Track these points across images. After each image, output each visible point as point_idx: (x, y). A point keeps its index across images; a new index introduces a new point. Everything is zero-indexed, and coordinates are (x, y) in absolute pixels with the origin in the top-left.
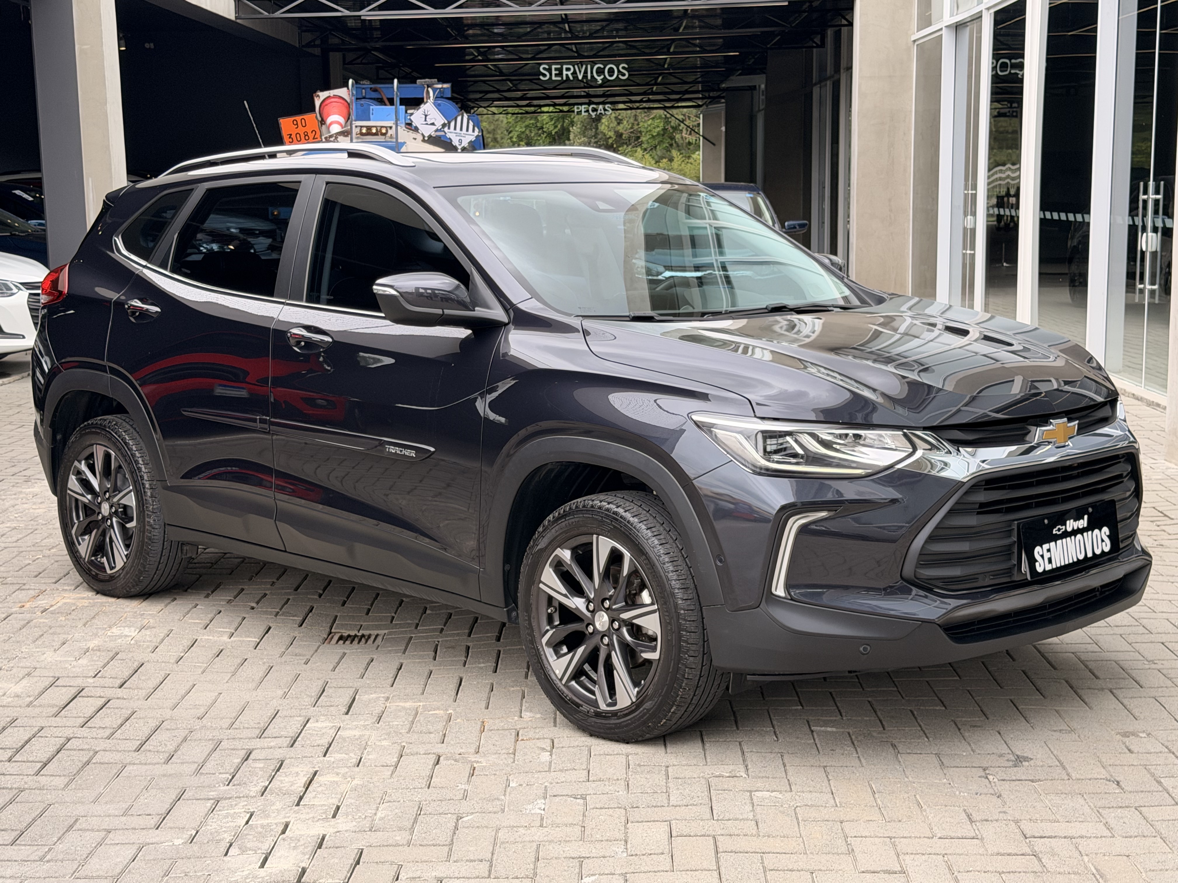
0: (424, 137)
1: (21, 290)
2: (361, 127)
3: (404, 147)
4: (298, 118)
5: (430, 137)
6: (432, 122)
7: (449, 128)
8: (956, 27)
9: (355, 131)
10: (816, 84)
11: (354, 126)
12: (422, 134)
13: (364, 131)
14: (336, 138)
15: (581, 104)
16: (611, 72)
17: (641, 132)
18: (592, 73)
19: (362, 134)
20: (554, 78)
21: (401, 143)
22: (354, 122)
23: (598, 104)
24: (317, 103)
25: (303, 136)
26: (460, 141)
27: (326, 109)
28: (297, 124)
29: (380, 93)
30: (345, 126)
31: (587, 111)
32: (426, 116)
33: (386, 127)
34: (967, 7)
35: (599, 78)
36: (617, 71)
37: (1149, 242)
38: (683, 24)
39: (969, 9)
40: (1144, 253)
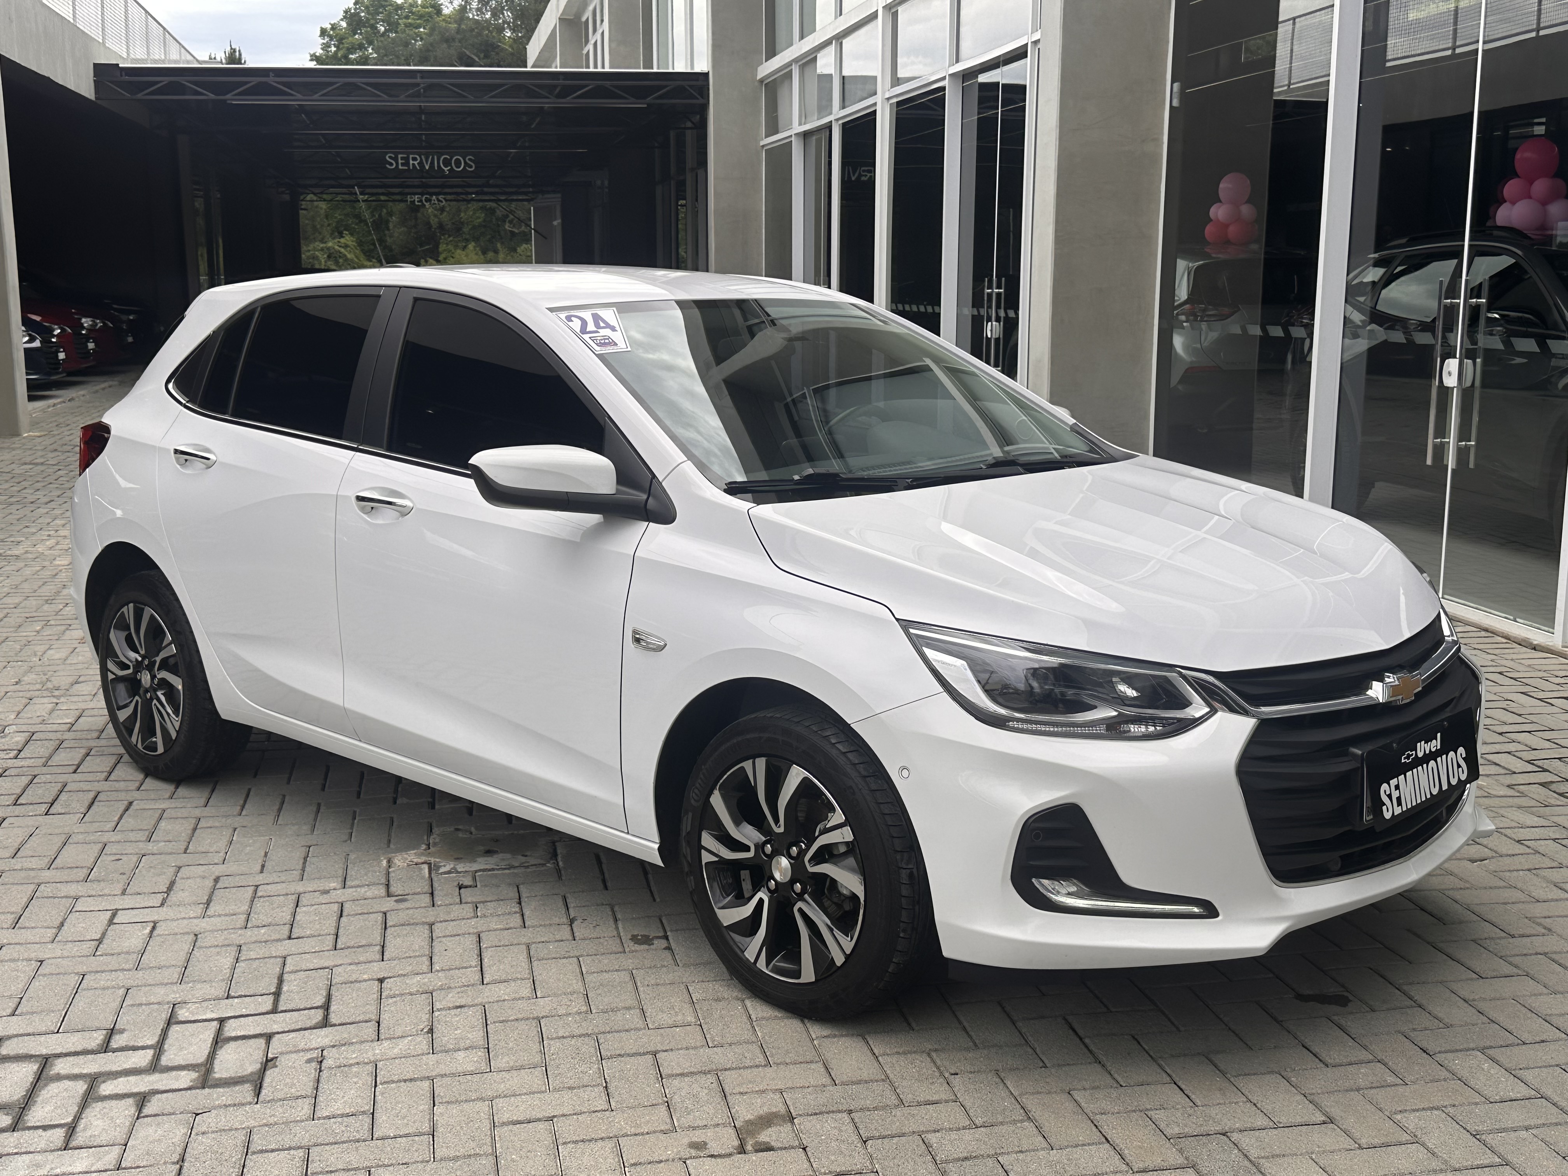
8: (804, 135)
10: (659, 184)
15: (415, 194)
17: (462, 223)
18: (438, 163)
20: (400, 167)
23: (431, 194)
31: (421, 201)
34: (816, 118)
35: (446, 169)
36: (464, 163)
37: (992, 330)
38: (538, 120)
39: (818, 119)
40: (988, 339)
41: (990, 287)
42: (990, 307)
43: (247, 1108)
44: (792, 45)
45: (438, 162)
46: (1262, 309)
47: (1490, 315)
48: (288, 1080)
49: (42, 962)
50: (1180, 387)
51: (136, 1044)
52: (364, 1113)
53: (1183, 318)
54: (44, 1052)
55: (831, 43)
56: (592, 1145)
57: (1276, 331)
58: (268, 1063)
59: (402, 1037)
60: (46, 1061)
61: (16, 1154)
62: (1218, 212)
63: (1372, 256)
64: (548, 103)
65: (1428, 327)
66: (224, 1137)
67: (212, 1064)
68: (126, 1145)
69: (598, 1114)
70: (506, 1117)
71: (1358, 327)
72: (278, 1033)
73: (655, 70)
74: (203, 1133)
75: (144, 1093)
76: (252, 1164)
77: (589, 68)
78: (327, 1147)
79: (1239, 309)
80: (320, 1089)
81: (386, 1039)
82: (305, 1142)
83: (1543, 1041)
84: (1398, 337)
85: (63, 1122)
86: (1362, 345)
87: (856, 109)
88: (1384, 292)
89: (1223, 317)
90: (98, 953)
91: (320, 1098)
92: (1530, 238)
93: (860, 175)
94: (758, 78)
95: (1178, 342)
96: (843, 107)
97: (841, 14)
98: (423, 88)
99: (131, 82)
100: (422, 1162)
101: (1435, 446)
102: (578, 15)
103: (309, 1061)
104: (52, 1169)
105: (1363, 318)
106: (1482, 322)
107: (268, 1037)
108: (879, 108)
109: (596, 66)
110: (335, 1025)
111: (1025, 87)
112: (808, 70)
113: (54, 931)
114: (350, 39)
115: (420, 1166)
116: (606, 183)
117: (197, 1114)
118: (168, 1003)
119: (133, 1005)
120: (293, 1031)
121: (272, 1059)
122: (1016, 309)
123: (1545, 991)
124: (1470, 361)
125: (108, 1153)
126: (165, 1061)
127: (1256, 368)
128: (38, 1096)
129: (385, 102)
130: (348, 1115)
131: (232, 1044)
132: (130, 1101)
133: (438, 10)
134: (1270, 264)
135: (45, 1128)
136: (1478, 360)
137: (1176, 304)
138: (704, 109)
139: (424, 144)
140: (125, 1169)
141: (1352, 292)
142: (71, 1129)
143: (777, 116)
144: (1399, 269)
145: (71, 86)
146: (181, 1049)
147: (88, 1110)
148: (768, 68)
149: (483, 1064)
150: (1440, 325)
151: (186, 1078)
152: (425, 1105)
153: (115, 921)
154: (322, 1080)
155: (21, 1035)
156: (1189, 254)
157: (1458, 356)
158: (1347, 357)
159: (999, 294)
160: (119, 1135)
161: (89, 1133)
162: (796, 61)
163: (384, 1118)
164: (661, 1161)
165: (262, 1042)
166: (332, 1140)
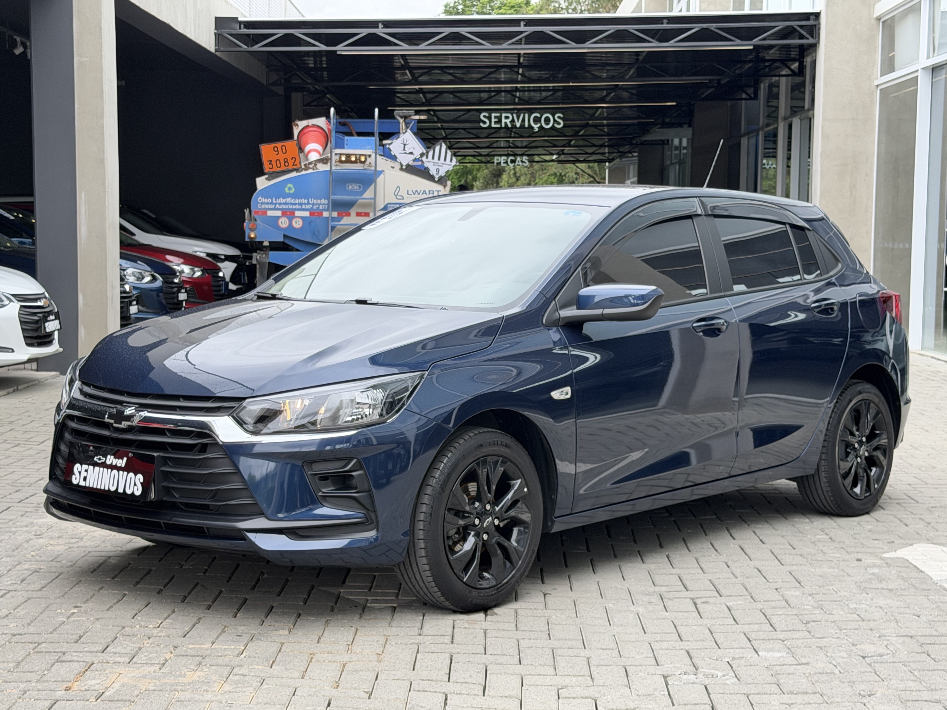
0: (402, 165)
1: (12, 301)
2: (341, 154)
3: (382, 175)
4: (279, 145)
5: (408, 165)
6: (410, 151)
7: (427, 157)
8: (933, 69)
9: (335, 158)
10: (744, 135)
11: (333, 154)
12: (401, 163)
13: (343, 158)
14: (315, 165)
15: (501, 155)
16: (547, 120)
18: (529, 121)
19: (341, 162)
20: (493, 126)
21: (379, 171)
22: (333, 150)
24: (296, 132)
25: (282, 162)
26: (438, 171)
27: (304, 139)
28: (278, 151)
29: (349, 127)
30: (323, 154)
32: (405, 145)
33: (365, 155)
35: (535, 127)
36: (553, 120)
64: (650, 47)
73: (762, 12)
94: (876, 14)
98: (526, 37)
99: (248, 35)
143: (895, 52)
145: (192, 36)
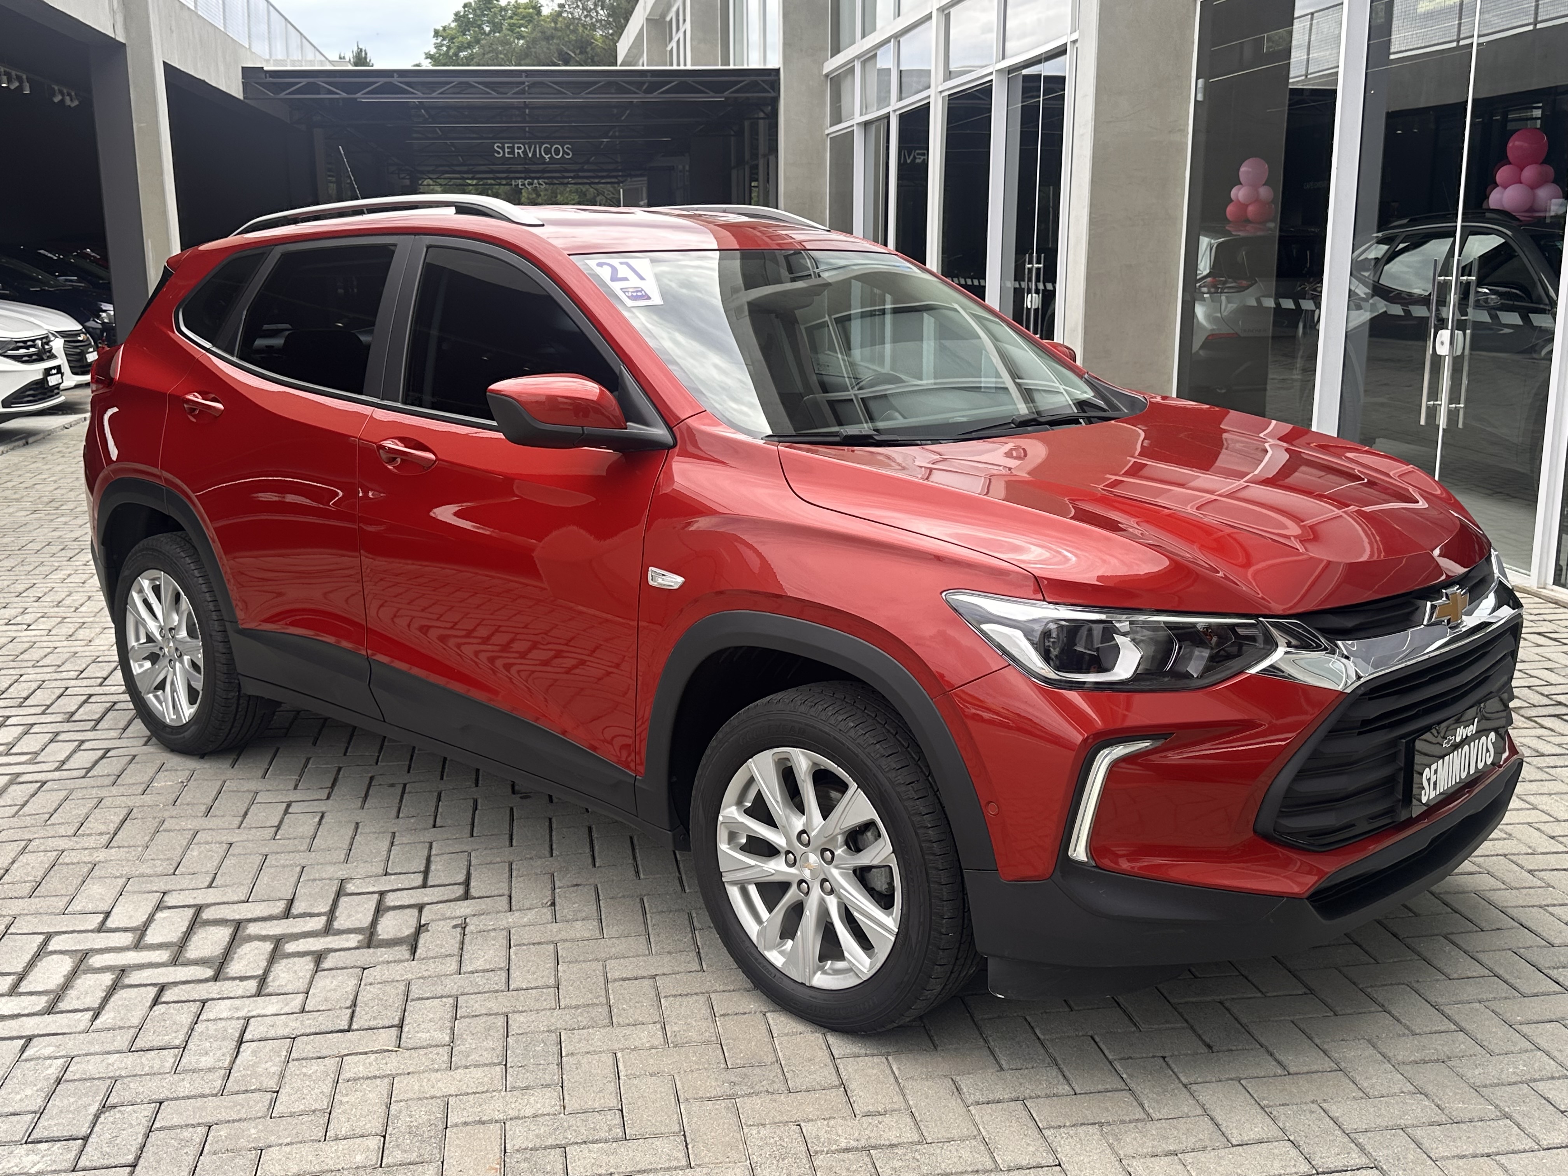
15: (519, 178)
16: (557, 152)
23: (533, 178)
31: (524, 185)
34: (875, 108)
35: (546, 157)
36: (563, 151)
37: (1032, 301)
38: (628, 112)
39: (878, 110)
40: (1028, 310)
41: (1030, 262)
42: (1030, 280)
43: (406, 964)
44: (854, 43)
45: (540, 151)
46: (1277, 281)
47: (1480, 290)
48: (438, 942)
49: (231, 844)
50: (1201, 352)
51: (312, 911)
52: (501, 969)
53: (1205, 290)
54: (237, 917)
55: (890, 41)
56: (688, 999)
57: (1288, 304)
58: (420, 928)
59: (530, 909)
60: (238, 925)
61: (219, 999)
62: (1239, 193)
63: (1375, 235)
64: (637, 98)
65: (1425, 301)
66: (388, 988)
67: (375, 928)
68: (308, 993)
69: (693, 974)
70: (617, 975)
71: (1363, 299)
72: (429, 904)
73: (732, 67)
74: (371, 984)
75: (321, 951)
76: (412, 1009)
77: (671, 65)
78: (472, 996)
79: (1256, 282)
80: (465, 949)
81: (517, 910)
82: (454, 992)
83: (1498, 929)
84: (1397, 310)
85: (255, 974)
86: (1364, 316)
87: (912, 101)
88: (1386, 267)
89: (1241, 289)
90: (277, 837)
91: (465, 957)
92: (1518, 220)
93: (915, 158)
94: (824, 72)
95: (1200, 311)
96: (900, 99)
97: (899, 15)
98: (528, 86)
99: (274, 84)
100: (550, 1009)
101: (1428, 407)
102: (663, 16)
103: (455, 927)
104: (249, 1011)
105: (1368, 291)
106: (1472, 298)
107: (421, 908)
108: (932, 100)
109: (679, 65)
110: (474, 898)
111: (1064, 78)
112: (869, 65)
113: (240, 819)
114: (460, 38)
115: (548, 1013)
116: (687, 168)
117: (364, 969)
118: (337, 879)
119: (308, 880)
120: (441, 902)
121: (424, 925)
122: (1054, 282)
123: (1503, 887)
124: (1460, 333)
125: (293, 999)
126: (336, 925)
127: (1270, 335)
128: (235, 953)
129: (494, 99)
130: (488, 971)
131: (391, 913)
132: (309, 958)
133: (538, 9)
134: (1284, 241)
135: (242, 979)
136: (1468, 332)
137: (1198, 277)
138: (774, 102)
139: (527, 135)
140: (308, 1012)
141: (1357, 268)
142: (263, 980)
143: (840, 106)
144: (1402, 246)
145: (223, 88)
146: (349, 916)
147: (276, 965)
148: (832, 64)
149: (598, 932)
150: (1434, 298)
151: (353, 940)
152: (551, 964)
153: (290, 811)
154: (466, 941)
155: (218, 904)
156: (1211, 232)
157: (1450, 327)
158: (1352, 325)
159: (1038, 269)
160: (302, 985)
161: (277, 983)
162: (858, 57)
163: (518, 973)
164: (745, 1013)
165: (415, 912)
166: (476, 991)
